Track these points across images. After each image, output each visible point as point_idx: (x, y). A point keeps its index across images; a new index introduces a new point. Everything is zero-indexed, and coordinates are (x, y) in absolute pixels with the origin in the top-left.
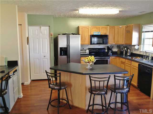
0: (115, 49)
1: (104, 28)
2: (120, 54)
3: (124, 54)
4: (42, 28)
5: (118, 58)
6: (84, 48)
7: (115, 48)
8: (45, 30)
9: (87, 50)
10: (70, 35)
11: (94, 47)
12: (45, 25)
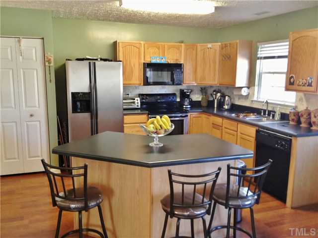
0: (197, 96)
1: (174, 47)
2: (206, 107)
3: (216, 106)
4: (23, 41)
5: (204, 116)
6: (128, 94)
7: (195, 94)
8: (32, 47)
9: (136, 99)
10: (97, 63)
11: (152, 91)
12: (30, 35)
